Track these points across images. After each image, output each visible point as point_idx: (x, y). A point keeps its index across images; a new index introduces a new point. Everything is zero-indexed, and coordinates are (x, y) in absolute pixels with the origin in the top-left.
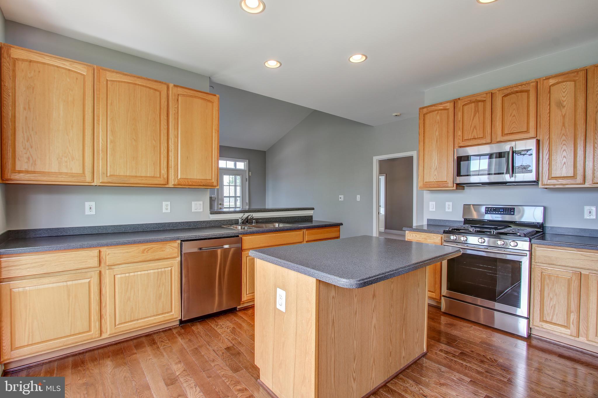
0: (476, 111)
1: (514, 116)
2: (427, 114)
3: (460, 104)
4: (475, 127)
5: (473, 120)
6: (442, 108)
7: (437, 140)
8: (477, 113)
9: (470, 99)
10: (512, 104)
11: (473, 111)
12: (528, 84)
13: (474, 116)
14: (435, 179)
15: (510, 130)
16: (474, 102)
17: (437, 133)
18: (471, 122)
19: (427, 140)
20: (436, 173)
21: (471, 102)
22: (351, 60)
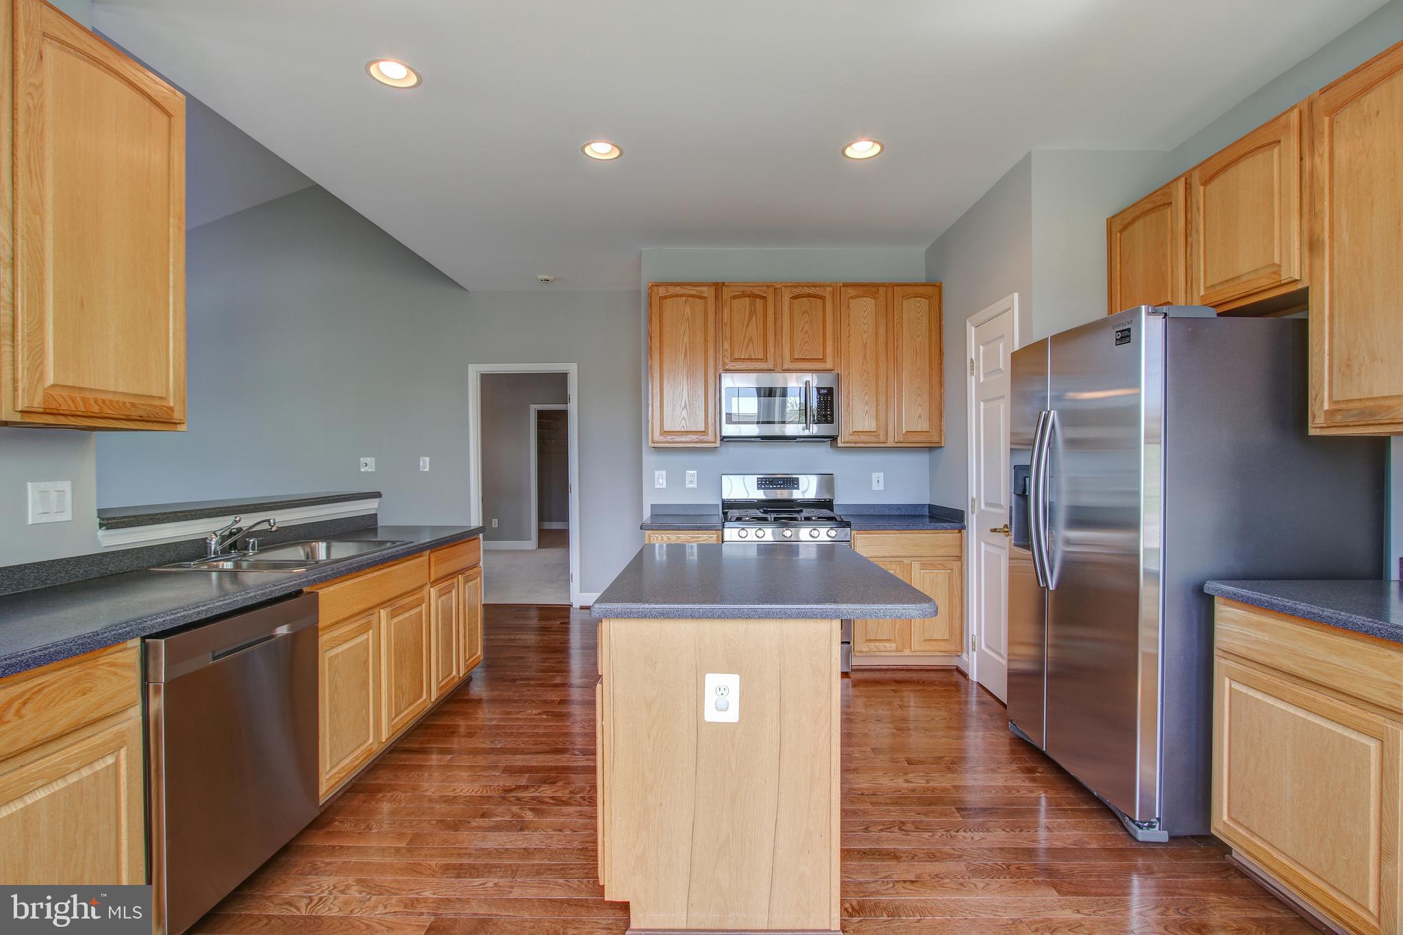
0: (753, 313)
1: (806, 332)
2: (665, 298)
3: (727, 293)
4: (751, 339)
5: (748, 325)
6: (693, 293)
7: (685, 353)
8: (754, 317)
9: (742, 289)
10: (804, 313)
11: (747, 310)
12: (824, 286)
13: (750, 320)
14: (683, 427)
15: (802, 353)
16: (748, 296)
17: (686, 340)
18: (744, 330)
19: (666, 350)
20: (684, 414)
21: (744, 295)
22: (588, 150)
